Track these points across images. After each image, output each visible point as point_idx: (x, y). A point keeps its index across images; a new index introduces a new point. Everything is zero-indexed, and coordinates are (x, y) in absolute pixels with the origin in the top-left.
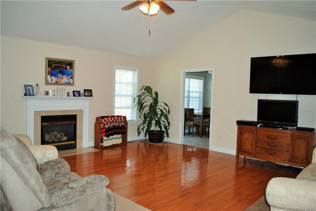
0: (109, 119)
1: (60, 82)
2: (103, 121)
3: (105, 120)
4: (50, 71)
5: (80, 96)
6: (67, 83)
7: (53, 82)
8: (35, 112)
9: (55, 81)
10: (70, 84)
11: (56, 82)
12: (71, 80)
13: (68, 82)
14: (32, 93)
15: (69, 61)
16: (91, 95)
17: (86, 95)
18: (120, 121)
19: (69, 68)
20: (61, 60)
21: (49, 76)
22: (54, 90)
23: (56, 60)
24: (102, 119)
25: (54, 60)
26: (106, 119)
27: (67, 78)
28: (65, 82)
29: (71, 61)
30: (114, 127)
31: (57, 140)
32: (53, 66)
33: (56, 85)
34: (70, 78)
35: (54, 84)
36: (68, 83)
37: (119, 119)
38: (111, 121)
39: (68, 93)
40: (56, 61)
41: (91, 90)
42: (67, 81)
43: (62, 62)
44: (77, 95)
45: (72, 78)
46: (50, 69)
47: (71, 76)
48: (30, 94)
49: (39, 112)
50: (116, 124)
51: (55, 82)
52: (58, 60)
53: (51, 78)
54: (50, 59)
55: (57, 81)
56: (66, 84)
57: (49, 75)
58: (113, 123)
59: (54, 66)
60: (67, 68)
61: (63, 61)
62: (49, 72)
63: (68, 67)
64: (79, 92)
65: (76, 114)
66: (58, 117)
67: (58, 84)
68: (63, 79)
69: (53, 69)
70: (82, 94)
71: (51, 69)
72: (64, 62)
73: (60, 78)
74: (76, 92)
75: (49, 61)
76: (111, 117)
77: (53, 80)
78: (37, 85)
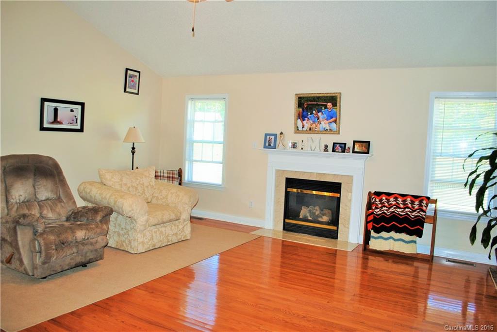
0: (392, 199)
1: (316, 129)
2: (377, 200)
3: (381, 200)
4: (301, 114)
5: (343, 151)
6: (327, 130)
7: (305, 129)
8: (277, 171)
9: (308, 127)
10: (332, 132)
11: (310, 129)
12: (334, 126)
13: (328, 128)
14: (272, 145)
15: (331, 95)
16: (366, 151)
17: (356, 150)
18: (417, 207)
19: (332, 106)
20: (318, 95)
21: (299, 120)
22: (302, 141)
23: (310, 95)
24: (376, 197)
25: (306, 96)
26: (384, 198)
27: (327, 122)
28: (324, 129)
29: (334, 95)
30: (394, 217)
31: (311, 219)
32: (305, 106)
33: (308, 133)
34: (333, 122)
35: (306, 132)
36: (329, 130)
37: (417, 203)
38: (394, 203)
39: (326, 146)
40: (309, 97)
41: (369, 143)
42: (328, 126)
43: (319, 97)
44: (340, 150)
45: (335, 121)
46: (301, 109)
47: (334, 119)
48: (269, 145)
49: (284, 171)
50: (402, 212)
51: (308, 130)
52: (312, 95)
53: (303, 123)
54: (301, 96)
55: (311, 127)
56: (324, 132)
57: (300, 118)
58: (395, 208)
59: (307, 104)
60: (328, 107)
61: (320, 95)
62: (299, 115)
63: (329, 105)
64: (343, 145)
65: (340, 182)
66: (311, 183)
67: (312, 132)
68: (320, 123)
69: (305, 110)
70: (349, 148)
71: (303, 110)
72: (322, 97)
73: (316, 124)
74: (338, 145)
75: (299, 98)
76: (398, 196)
77: (305, 127)
78: (281, 133)
